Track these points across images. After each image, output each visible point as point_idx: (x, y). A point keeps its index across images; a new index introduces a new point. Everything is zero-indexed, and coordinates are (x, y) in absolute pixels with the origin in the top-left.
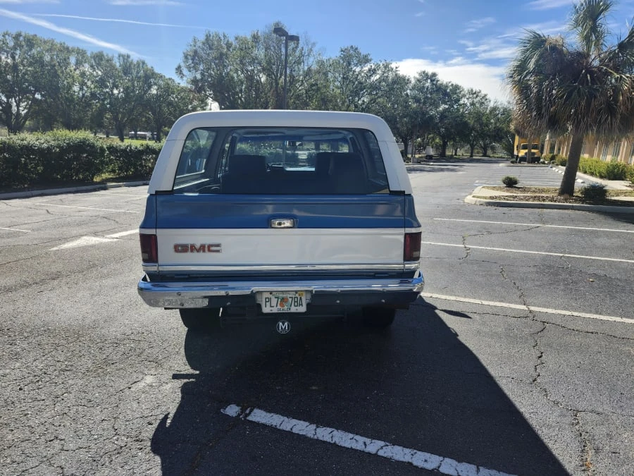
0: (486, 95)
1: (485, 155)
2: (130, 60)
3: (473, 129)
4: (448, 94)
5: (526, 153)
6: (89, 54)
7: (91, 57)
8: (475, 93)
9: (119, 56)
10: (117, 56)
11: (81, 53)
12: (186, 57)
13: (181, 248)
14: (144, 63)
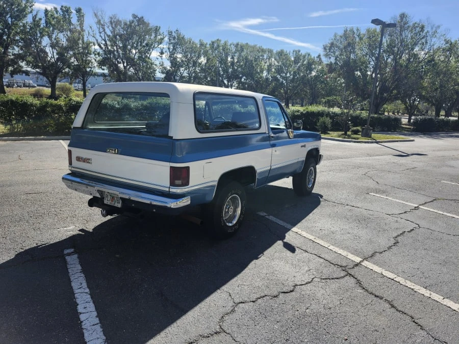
2: (300, 53)
6: (275, 52)
7: (276, 54)
9: (293, 51)
10: (292, 51)
11: (270, 51)
12: (325, 49)
13: (78, 159)
14: (309, 55)
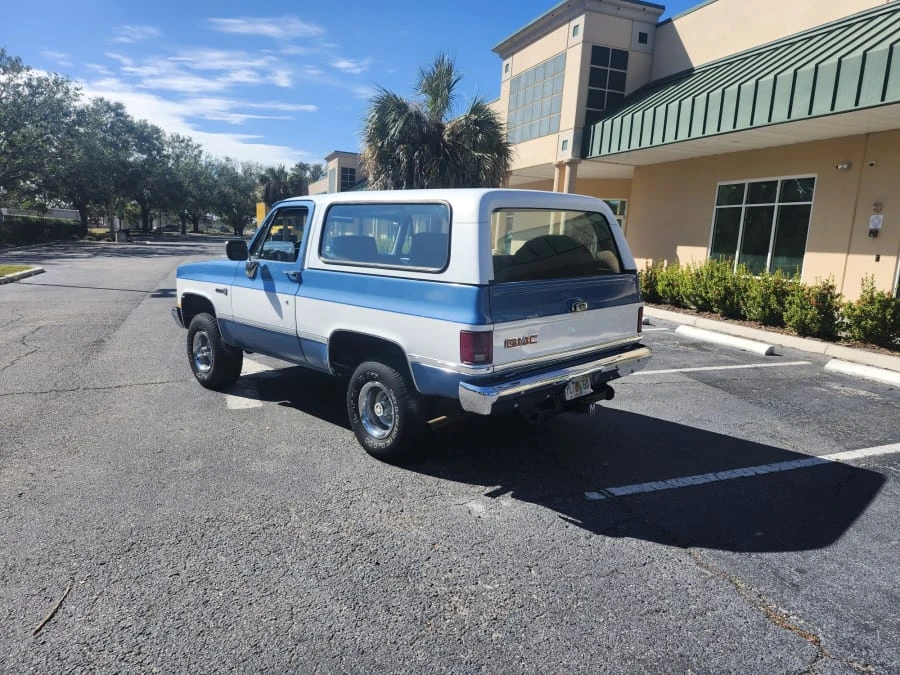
0: (199, 146)
1: (196, 230)
3: (189, 193)
4: (147, 137)
5: (280, 230)
8: (183, 141)
13: (510, 343)
